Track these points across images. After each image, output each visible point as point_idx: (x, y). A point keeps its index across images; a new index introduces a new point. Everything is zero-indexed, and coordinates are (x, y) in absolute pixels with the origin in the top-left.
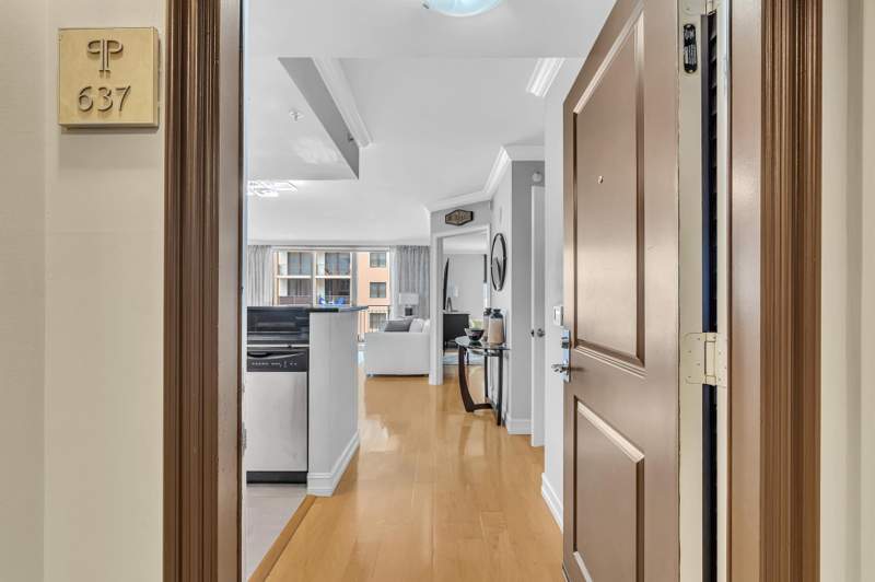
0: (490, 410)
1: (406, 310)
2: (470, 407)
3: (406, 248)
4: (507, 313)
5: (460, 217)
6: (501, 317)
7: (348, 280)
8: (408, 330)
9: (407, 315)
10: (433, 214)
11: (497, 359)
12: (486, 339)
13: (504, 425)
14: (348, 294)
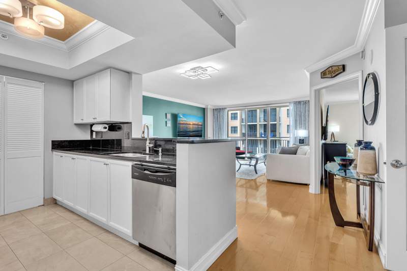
0: (361, 229)
1: (300, 140)
2: (341, 222)
3: (300, 102)
4: (381, 144)
5: (334, 71)
6: (373, 149)
7: (276, 124)
8: (295, 154)
9: (300, 143)
10: (312, 74)
11: (368, 188)
12: (355, 167)
13: (377, 252)
14: (275, 131)
